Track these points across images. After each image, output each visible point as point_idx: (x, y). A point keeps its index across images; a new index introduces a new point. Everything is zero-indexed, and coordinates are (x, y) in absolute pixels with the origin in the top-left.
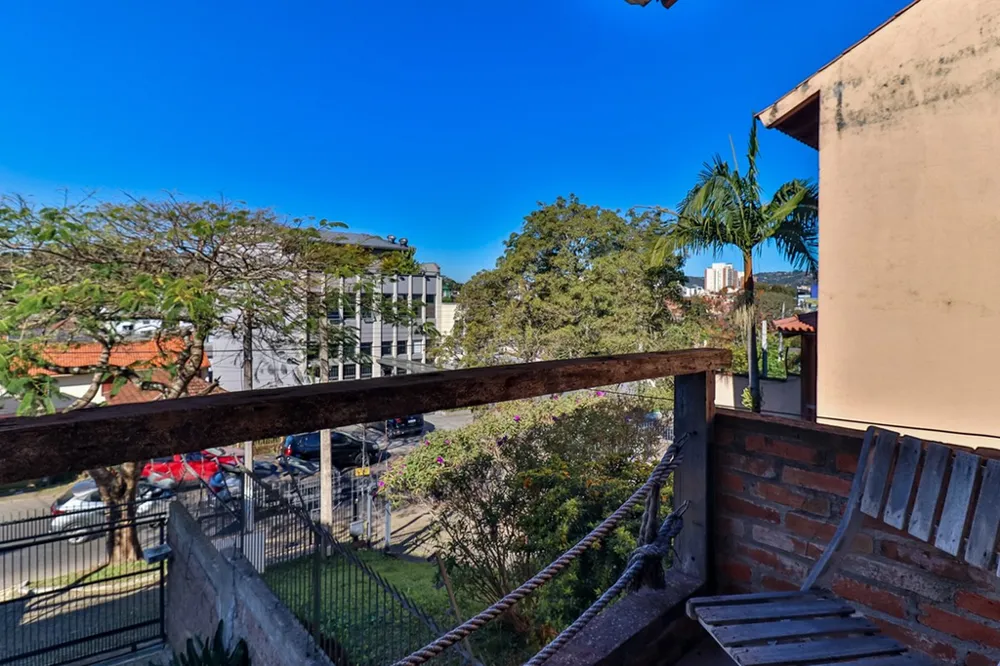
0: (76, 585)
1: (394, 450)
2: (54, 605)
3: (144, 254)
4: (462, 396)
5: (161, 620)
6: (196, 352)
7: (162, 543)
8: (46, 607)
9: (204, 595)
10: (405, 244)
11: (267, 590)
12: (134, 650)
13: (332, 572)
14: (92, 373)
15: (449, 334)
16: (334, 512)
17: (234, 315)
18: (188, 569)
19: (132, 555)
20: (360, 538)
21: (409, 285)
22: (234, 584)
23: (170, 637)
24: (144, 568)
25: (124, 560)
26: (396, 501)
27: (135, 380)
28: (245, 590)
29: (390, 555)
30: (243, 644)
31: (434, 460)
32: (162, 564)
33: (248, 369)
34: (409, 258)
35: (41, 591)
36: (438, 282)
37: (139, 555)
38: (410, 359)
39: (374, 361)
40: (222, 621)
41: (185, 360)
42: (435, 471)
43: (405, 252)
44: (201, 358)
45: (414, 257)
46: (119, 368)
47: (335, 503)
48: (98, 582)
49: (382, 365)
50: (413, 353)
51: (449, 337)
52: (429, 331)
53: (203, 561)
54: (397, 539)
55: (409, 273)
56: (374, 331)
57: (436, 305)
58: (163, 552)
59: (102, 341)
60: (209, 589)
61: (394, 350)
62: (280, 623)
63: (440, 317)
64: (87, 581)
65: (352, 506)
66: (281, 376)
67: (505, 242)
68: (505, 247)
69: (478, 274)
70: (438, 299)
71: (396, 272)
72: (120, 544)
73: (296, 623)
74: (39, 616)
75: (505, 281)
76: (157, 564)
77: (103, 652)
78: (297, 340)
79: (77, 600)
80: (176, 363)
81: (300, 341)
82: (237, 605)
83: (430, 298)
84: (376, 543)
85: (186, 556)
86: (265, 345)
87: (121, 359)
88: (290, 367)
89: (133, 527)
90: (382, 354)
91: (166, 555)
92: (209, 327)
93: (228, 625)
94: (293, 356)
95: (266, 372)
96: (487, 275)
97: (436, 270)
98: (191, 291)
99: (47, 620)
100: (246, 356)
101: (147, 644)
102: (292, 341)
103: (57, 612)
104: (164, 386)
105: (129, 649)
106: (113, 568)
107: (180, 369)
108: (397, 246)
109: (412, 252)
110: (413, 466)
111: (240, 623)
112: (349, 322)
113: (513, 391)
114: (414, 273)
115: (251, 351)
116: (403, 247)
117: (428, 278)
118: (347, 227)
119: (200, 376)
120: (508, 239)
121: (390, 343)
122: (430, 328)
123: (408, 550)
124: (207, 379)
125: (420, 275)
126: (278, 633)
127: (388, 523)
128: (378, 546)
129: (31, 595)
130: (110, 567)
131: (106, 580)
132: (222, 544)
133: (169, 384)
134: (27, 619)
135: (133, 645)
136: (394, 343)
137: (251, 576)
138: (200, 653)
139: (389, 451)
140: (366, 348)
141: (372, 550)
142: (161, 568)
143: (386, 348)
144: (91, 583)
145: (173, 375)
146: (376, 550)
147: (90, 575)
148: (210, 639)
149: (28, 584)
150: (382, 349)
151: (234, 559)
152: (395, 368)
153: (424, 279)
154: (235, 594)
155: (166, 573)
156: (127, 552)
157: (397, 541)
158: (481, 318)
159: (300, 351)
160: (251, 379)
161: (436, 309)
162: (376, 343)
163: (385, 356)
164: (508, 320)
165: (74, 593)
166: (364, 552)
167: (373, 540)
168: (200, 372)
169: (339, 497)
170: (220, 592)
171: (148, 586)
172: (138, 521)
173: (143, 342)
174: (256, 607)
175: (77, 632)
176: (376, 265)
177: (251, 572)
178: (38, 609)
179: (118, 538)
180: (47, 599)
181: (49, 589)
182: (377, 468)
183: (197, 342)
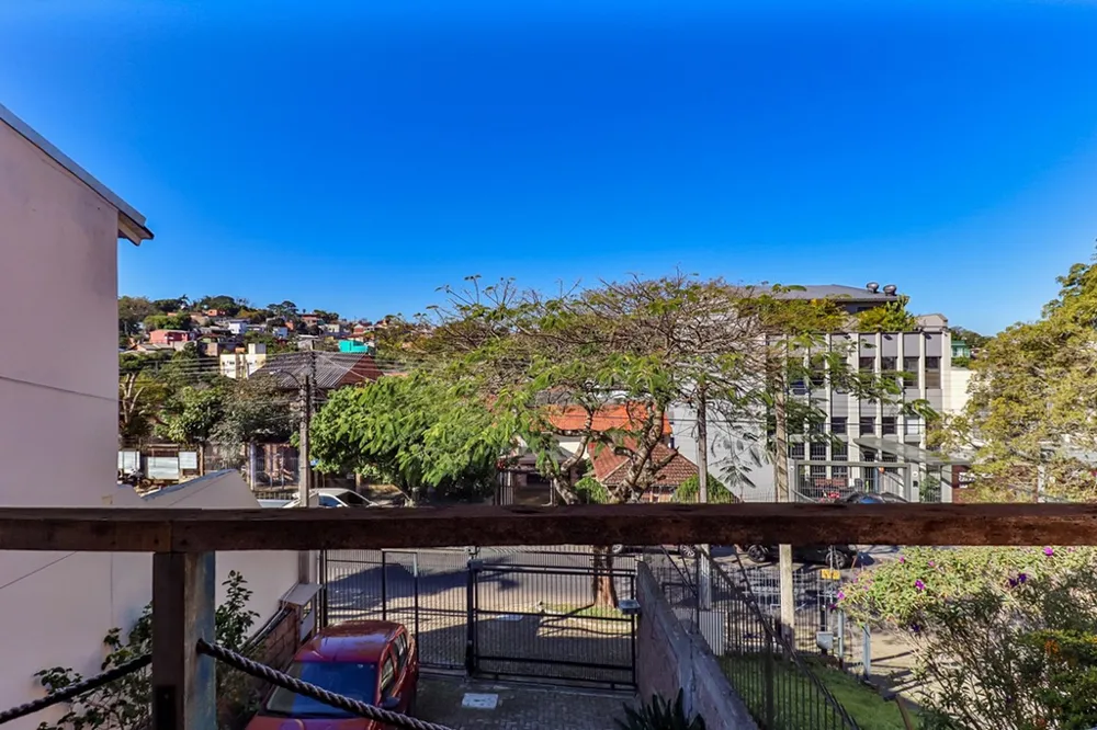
0: (572, 614)
1: (879, 556)
2: (557, 627)
3: (615, 334)
4: (865, 534)
5: (633, 669)
6: (657, 422)
7: (632, 598)
8: (553, 627)
9: (667, 658)
10: (893, 293)
11: (722, 675)
12: (613, 688)
13: (797, 681)
14: (580, 435)
15: (958, 413)
16: (797, 613)
17: (690, 387)
18: (653, 629)
19: (610, 602)
20: (830, 652)
21: (898, 346)
22: (691, 657)
23: (641, 688)
24: (619, 616)
25: (604, 605)
26: (861, 620)
27: (610, 445)
28: (701, 665)
29: (868, 685)
30: (699, 719)
31: (912, 584)
32: (633, 617)
33: (702, 443)
34: (898, 309)
35: (549, 612)
36: (946, 340)
37: (616, 604)
38: (901, 441)
39: (851, 442)
40: (682, 689)
41: (648, 428)
42: (911, 596)
43: (891, 303)
44: (661, 428)
45: (905, 309)
46: (598, 433)
47: (798, 603)
48: (587, 617)
49: (861, 446)
50: (906, 434)
51: (959, 418)
52: (920, 411)
53: (665, 626)
54: (882, 669)
55: (899, 330)
56: (849, 405)
57: (942, 372)
58: (634, 606)
59: (587, 408)
60: (671, 654)
61: (878, 430)
62: (734, 713)
63: (948, 387)
64: (579, 614)
65: (819, 613)
66: (737, 451)
67: (1060, 279)
68: (1060, 287)
69: (1009, 329)
70: (944, 363)
71: (880, 329)
72: (601, 589)
73: (750, 719)
74: (549, 633)
75: (1063, 338)
76: (629, 617)
77: (589, 680)
78: (754, 414)
79: (572, 628)
80: (642, 431)
81: (758, 414)
82: (694, 679)
83: (932, 362)
84: (851, 665)
85: (651, 616)
86: (721, 417)
87: (600, 425)
88: (747, 443)
89: (611, 576)
90: (861, 433)
91: (636, 610)
92: (668, 400)
93: (687, 695)
94: (750, 431)
95: (723, 448)
96: (1024, 330)
97: (942, 324)
98: (651, 367)
99: (553, 637)
100: (700, 431)
101: (623, 687)
102: (748, 414)
103: (560, 634)
104: (633, 453)
105: (608, 686)
106: (597, 609)
107: (646, 437)
108: (881, 296)
109: (904, 302)
110: (883, 584)
111: (697, 697)
112: (817, 393)
113: (933, 535)
114: (907, 330)
115: (705, 426)
116: (891, 297)
117: (927, 336)
118: (805, 290)
119: (663, 442)
120: (1066, 274)
121: (871, 419)
122: (922, 407)
123: (897, 688)
124: (669, 445)
125: (916, 332)
126: (733, 722)
127: (866, 646)
128: (854, 670)
129: (542, 614)
130: (594, 607)
131: (592, 618)
132: (682, 614)
133: (636, 451)
134: (542, 632)
135: (613, 683)
136: (878, 421)
137: (706, 654)
138: (663, 711)
139: (872, 556)
140: (839, 424)
141: (846, 672)
142: (632, 621)
143: (866, 425)
144: (582, 617)
145: (639, 443)
146: (851, 673)
147: (580, 610)
148: (672, 703)
149: (541, 604)
150: (861, 427)
151: (691, 632)
152: (880, 452)
153: (922, 337)
154: (693, 667)
155: (636, 627)
156: (606, 598)
157: (883, 672)
158: (1015, 393)
159: (757, 426)
160: (705, 454)
161: (942, 378)
162: (853, 419)
163: (865, 436)
164: (1065, 397)
165: (571, 622)
166: (835, 671)
167: (847, 660)
168: (662, 438)
169: (802, 598)
170: (680, 660)
171: (623, 635)
172: (615, 572)
173: (616, 409)
174: (711, 686)
175: (572, 656)
176: (850, 322)
177: (708, 651)
178: (548, 626)
179: (600, 584)
180: (553, 620)
181: (554, 613)
182: (850, 573)
183: (658, 413)
